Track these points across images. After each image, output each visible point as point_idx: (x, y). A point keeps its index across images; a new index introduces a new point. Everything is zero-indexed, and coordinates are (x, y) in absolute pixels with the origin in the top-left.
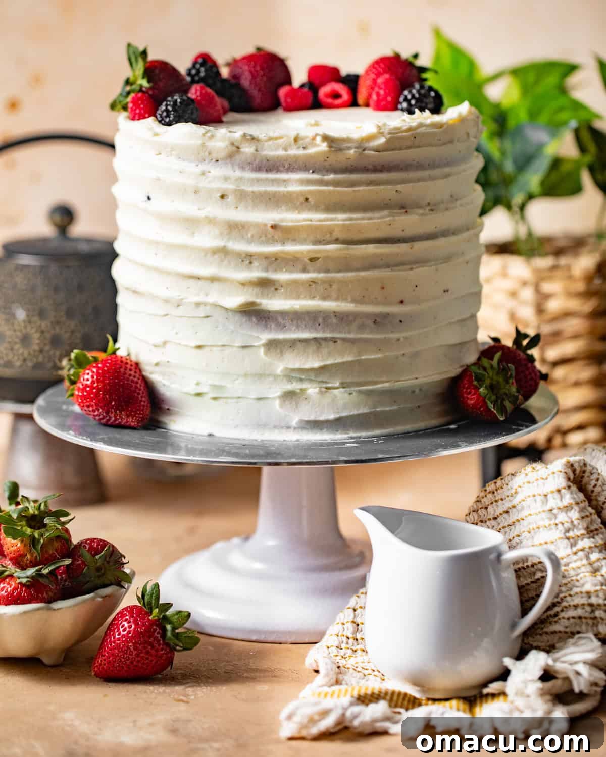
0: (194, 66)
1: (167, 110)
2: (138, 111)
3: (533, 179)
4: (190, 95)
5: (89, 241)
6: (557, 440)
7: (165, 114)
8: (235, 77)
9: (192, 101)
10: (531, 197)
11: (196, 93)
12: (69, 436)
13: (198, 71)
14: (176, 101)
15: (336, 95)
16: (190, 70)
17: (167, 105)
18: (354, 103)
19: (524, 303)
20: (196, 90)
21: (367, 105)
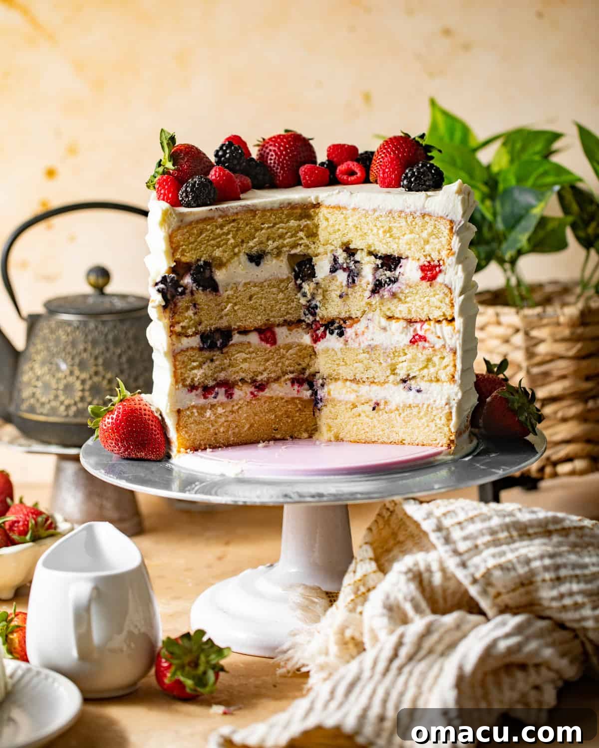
0: (221, 148)
1: (186, 191)
2: (162, 192)
3: (522, 238)
4: (210, 177)
5: (123, 297)
6: (548, 470)
7: (184, 194)
8: (263, 156)
9: (210, 182)
10: (520, 253)
11: (215, 174)
12: (100, 474)
13: (225, 153)
14: (196, 182)
15: (352, 173)
16: (217, 152)
17: (187, 187)
18: (366, 181)
19: (517, 348)
20: (216, 171)
21: (376, 182)
